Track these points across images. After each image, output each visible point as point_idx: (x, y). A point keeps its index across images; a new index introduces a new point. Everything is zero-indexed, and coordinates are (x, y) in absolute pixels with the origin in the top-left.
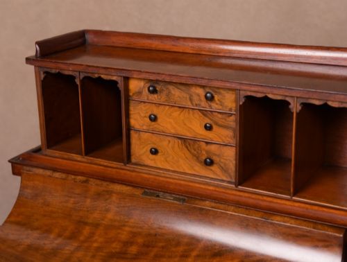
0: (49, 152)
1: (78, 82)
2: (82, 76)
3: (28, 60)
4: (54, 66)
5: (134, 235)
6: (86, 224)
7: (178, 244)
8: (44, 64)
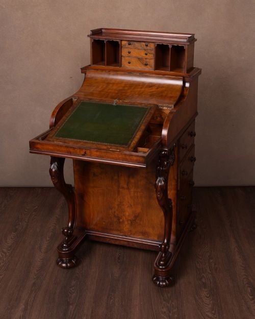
0: (94, 66)
1: (105, 42)
2: (107, 40)
3: (88, 36)
4: (97, 37)
5: (126, 85)
6: (110, 83)
7: (139, 85)
8: (93, 37)
